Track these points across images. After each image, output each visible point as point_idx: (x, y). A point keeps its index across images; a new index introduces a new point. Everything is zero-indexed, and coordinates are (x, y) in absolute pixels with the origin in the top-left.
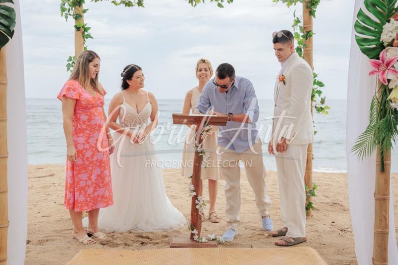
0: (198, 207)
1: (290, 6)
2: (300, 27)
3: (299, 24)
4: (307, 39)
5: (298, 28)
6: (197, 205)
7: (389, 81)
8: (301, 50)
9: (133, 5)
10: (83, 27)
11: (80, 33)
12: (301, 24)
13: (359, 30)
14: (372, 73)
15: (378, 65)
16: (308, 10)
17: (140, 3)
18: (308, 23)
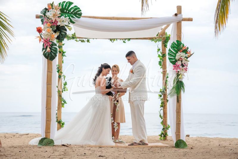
0: (114, 127)
1: (156, 43)
2: (161, 52)
3: (160, 51)
4: (163, 57)
5: (160, 52)
6: (114, 126)
7: (178, 72)
8: (161, 63)
9: (84, 42)
10: (63, 51)
11: (61, 54)
12: (161, 51)
13: (169, 55)
14: (174, 69)
15: (175, 67)
16: (164, 45)
17: (88, 41)
18: (164, 50)
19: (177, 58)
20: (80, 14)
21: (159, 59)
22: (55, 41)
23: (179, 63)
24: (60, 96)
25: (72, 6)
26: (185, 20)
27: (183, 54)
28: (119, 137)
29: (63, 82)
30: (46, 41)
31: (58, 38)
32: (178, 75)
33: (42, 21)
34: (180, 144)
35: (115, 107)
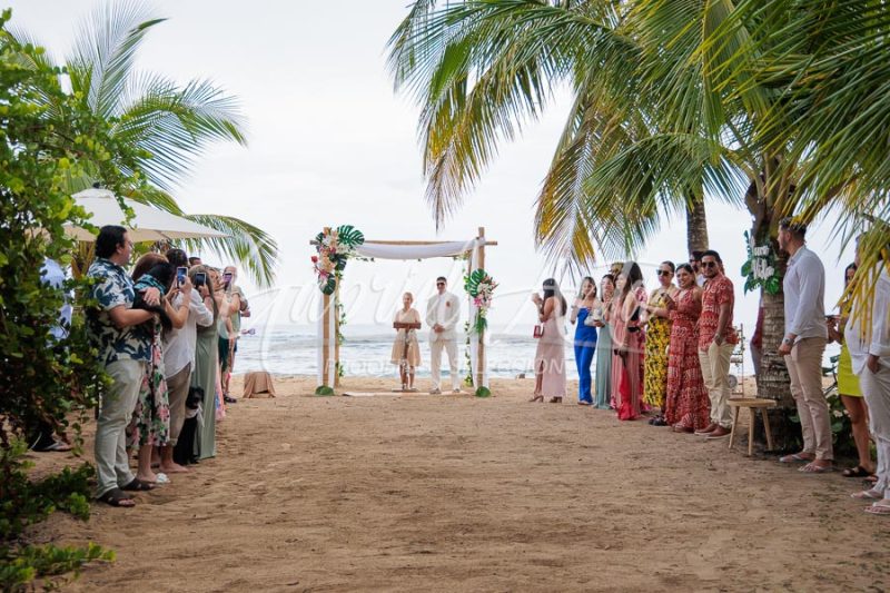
7: (480, 307)
14: (474, 304)
15: (476, 301)
17: (372, 260)
18: (470, 270)
19: (479, 290)
20: (363, 240)
21: (465, 283)
22: (333, 272)
23: (481, 296)
24: (337, 331)
25: (353, 231)
26: (488, 244)
27: (486, 286)
28: (414, 383)
29: (341, 313)
30: (323, 273)
31: (337, 268)
32: (480, 311)
33: (318, 248)
34: (482, 392)
35: (407, 346)
